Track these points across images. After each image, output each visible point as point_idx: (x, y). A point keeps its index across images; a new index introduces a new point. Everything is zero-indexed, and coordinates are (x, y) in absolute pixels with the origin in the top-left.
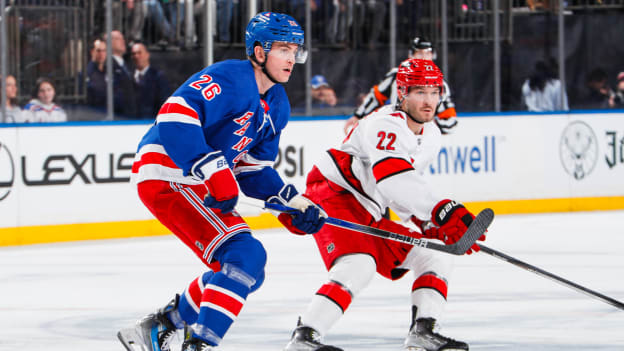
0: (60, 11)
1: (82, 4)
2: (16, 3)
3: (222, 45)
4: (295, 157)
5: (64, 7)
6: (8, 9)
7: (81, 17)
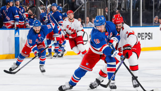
0: (98, 2)
1: (103, 1)
2: (89, 1)
3: (134, 10)
4: (150, 35)
5: (99, 2)
6: (87, 2)
7: (103, 4)
